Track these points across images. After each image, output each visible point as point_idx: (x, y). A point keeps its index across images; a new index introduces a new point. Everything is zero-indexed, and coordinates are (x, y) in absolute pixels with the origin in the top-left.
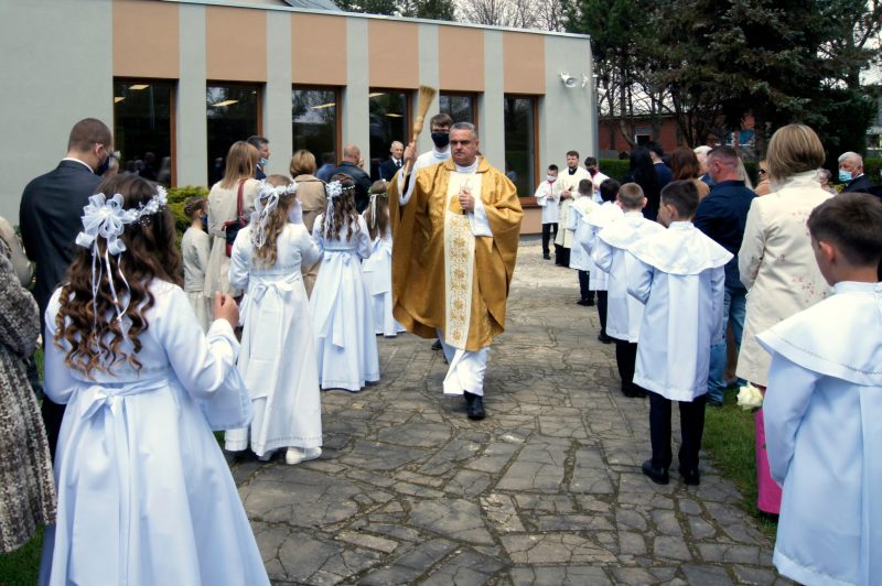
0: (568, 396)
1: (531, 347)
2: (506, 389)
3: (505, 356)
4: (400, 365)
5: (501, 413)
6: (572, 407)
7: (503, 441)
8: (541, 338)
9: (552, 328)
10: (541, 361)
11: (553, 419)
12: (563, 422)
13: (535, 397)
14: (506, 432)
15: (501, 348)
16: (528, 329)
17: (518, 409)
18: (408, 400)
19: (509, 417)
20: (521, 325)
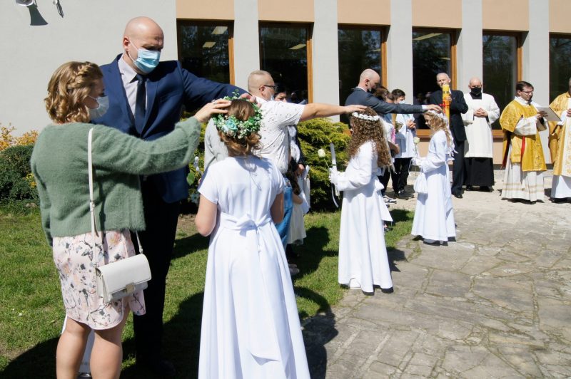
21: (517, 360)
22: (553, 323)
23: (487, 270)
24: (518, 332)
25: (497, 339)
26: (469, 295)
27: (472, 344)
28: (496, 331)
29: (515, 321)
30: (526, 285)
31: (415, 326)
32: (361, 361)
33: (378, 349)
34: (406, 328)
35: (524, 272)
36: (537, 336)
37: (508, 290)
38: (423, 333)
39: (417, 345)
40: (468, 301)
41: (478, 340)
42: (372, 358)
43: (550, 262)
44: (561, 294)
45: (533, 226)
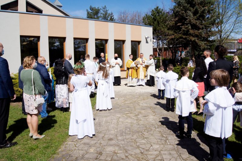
0: (167, 139)
1: (148, 116)
2: (145, 136)
3: (141, 120)
4: (107, 126)
5: (147, 150)
6: (170, 144)
8: (150, 111)
9: (152, 107)
10: (153, 122)
11: (166, 152)
12: (170, 154)
13: (156, 140)
15: (138, 116)
16: (145, 108)
17: (151, 148)
18: (111, 145)
19: (150, 152)
20: (142, 106)
21: (133, 118)
22: (139, 110)
23: (123, 103)
24: (132, 113)
25: (128, 115)
26: (120, 108)
27: (124, 116)
28: (128, 113)
29: (131, 111)
30: (132, 104)
31: (111, 115)
32: (101, 123)
33: (104, 121)
34: (109, 116)
35: (131, 102)
36: (136, 113)
37: (128, 106)
38: (113, 116)
39: (112, 118)
40: (120, 109)
41: (125, 116)
42: (103, 122)
43: (136, 99)
44: (139, 105)
45: (130, 92)
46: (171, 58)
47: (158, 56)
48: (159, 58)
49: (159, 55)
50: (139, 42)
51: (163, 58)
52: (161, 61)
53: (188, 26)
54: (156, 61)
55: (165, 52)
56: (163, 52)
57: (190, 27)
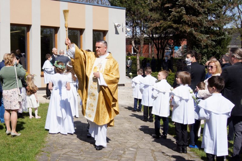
7: (130, 150)
11: (142, 144)
12: (146, 145)
14: (129, 148)
46: (156, 57)
47: (132, 53)
48: (135, 57)
49: (135, 51)
50: (105, 32)
51: (143, 57)
52: (138, 62)
53: (182, 10)
54: (129, 61)
55: (146, 46)
56: (142, 45)
57: (184, 12)
